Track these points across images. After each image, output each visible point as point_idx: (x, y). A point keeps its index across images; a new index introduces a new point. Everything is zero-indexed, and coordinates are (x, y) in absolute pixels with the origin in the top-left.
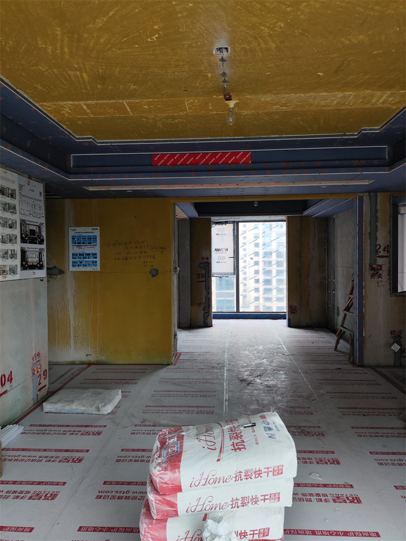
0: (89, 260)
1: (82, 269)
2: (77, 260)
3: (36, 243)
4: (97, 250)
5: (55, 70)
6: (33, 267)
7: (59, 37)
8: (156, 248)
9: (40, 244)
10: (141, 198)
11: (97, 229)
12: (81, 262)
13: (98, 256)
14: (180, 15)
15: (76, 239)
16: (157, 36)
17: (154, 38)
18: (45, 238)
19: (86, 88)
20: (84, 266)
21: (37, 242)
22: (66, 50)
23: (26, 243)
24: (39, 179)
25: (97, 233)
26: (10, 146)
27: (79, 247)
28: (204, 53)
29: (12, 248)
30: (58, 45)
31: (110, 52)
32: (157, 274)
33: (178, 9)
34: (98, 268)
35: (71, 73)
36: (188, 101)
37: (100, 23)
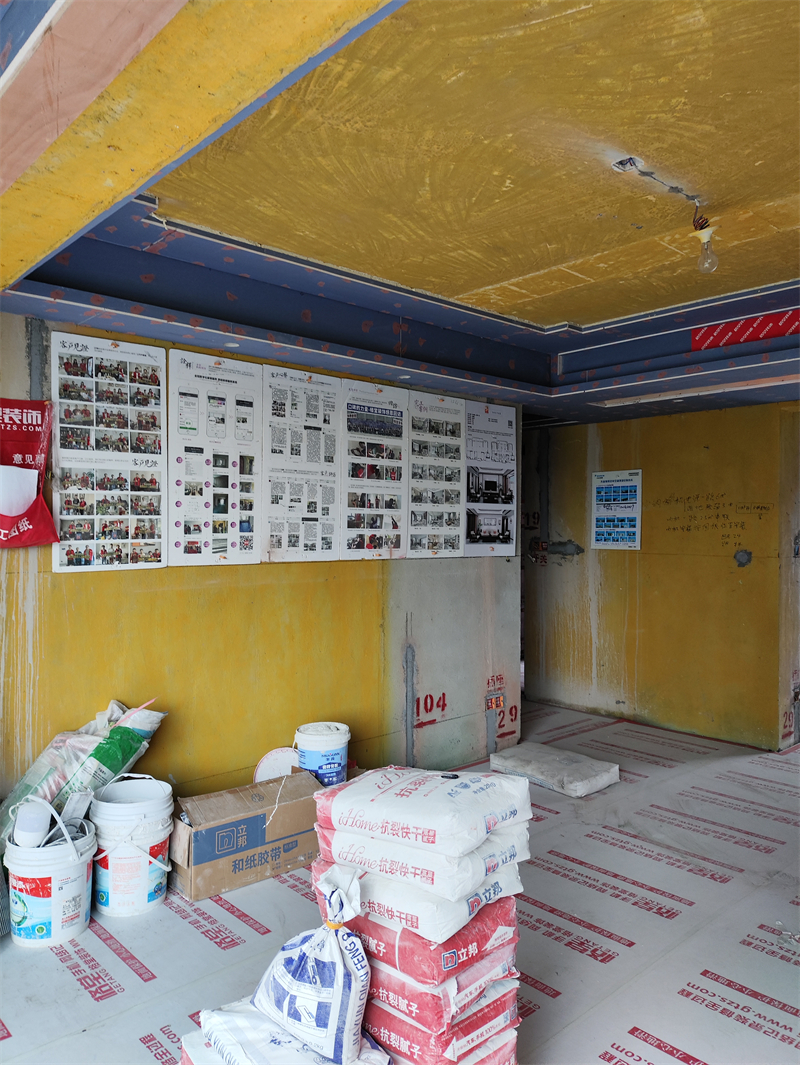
0: (622, 529)
1: (610, 546)
2: (604, 529)
3: (497, 502)
4: (636, 512)
5: (431, 257)
6: (490, 539)
7: (399, 223)
8: (748, 508)
9: (504, 503)
10: (720, 409)
11: (637, 474)
12: (610, 534)
13: (638, 523)
14: (510, 151)
15: (603, 493)
16: (508, 181)
17: (507, 184)
18: (515, 494)
19: (492, 267)
20: (614, 540)
21: (500, 499)
22: (420, 232)
23: (478, 501)
24: (506, 402)
25: (637, 481)
26: (424, 365)
27: (608, 507)
28: (602, 176)
29: (451, 510)
30: (407, 230)
31: (473, 219)
32: (749, 560)
33: (498, 144)
34: (637, 545)
35: (452, 254)
36: (661, 239)
37: (425, 192)
